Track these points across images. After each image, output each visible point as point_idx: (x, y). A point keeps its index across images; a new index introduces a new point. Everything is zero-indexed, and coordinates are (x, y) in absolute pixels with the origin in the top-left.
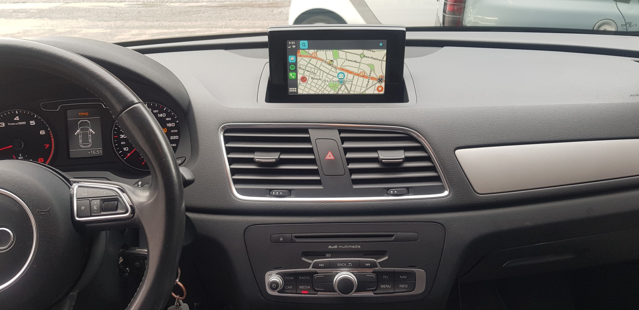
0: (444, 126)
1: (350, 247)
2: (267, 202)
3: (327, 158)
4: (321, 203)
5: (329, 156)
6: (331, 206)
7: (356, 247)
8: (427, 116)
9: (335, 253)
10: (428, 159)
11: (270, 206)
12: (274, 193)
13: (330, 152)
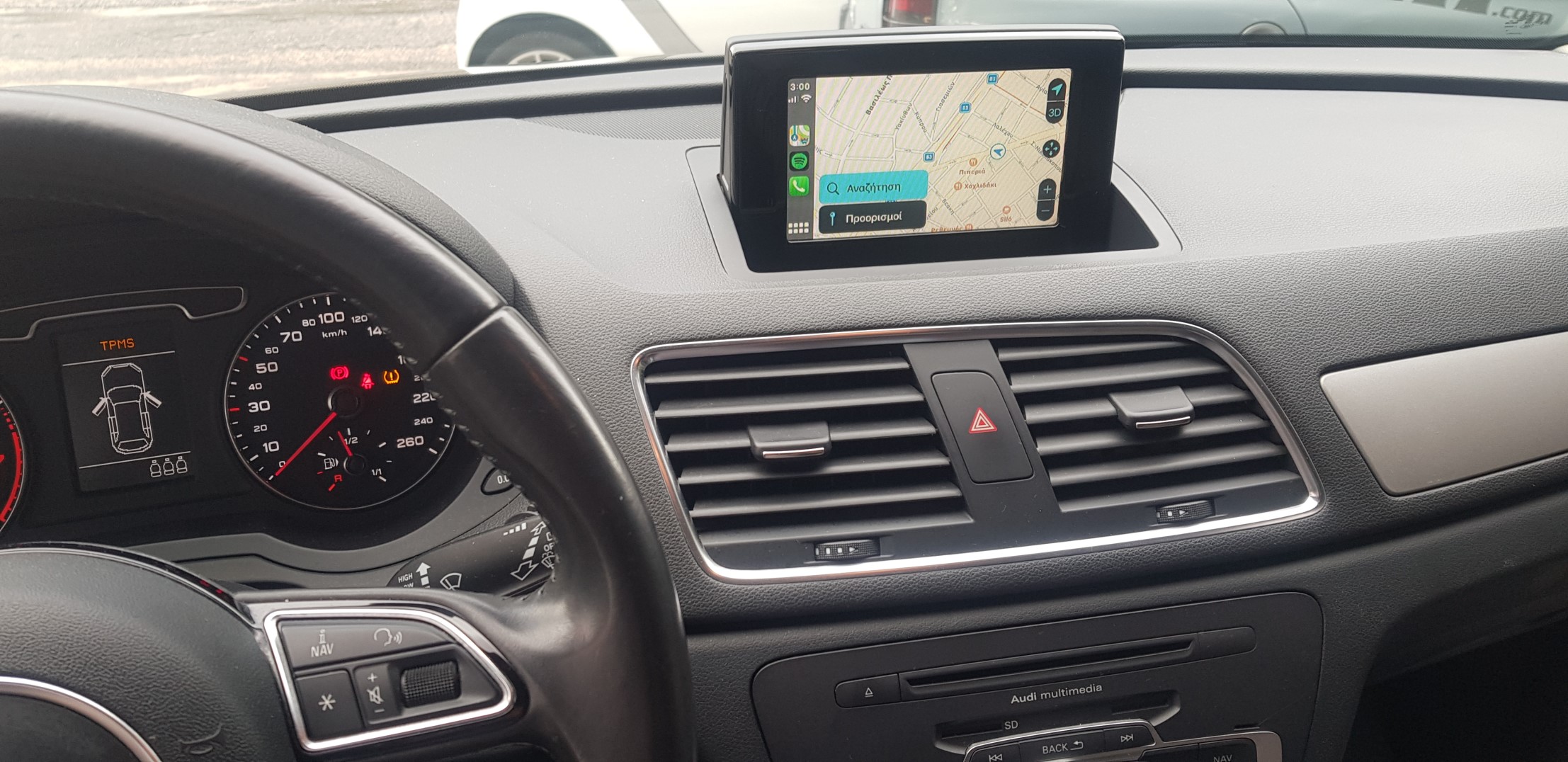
0: (1280, 309)
1: (1072, 692)
2: (815, 583)
3: (973, 429)
4: (976, 568)
5: (980, 424)
6: (1008, 574)
7: (1089, 690)
8: (1228, 282)
9: (1030, 719)
10: (1249, 406)
11: (824, 593)
12: (828, 551)
13: (980, 412)
